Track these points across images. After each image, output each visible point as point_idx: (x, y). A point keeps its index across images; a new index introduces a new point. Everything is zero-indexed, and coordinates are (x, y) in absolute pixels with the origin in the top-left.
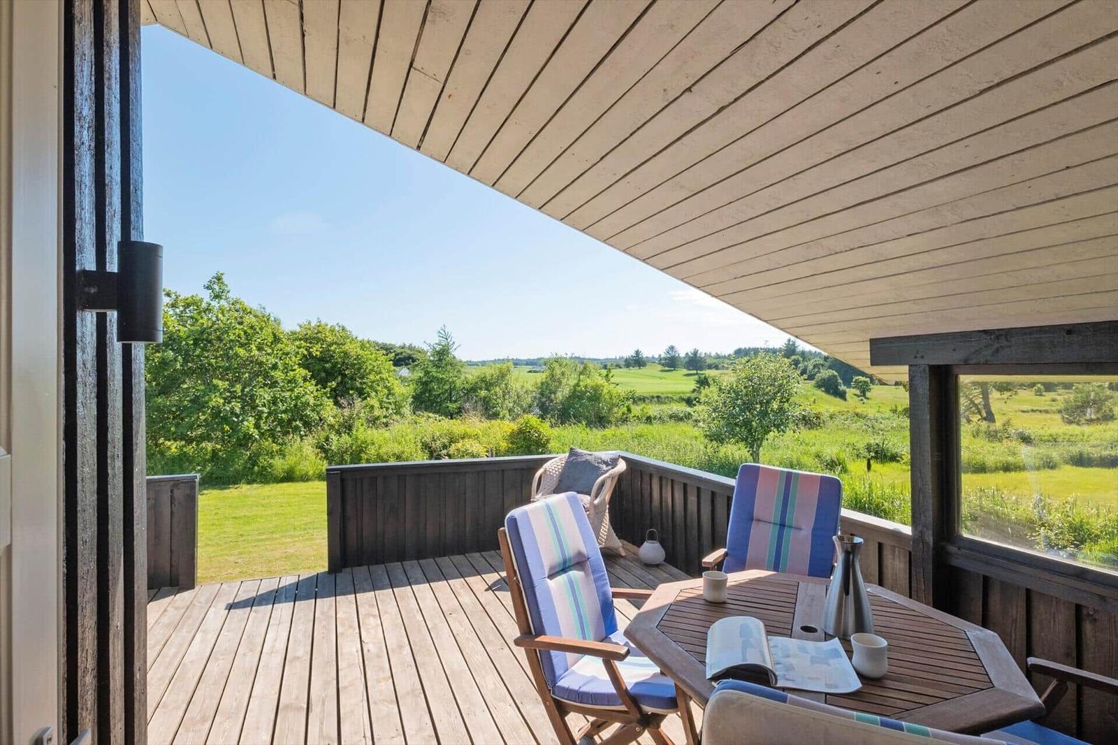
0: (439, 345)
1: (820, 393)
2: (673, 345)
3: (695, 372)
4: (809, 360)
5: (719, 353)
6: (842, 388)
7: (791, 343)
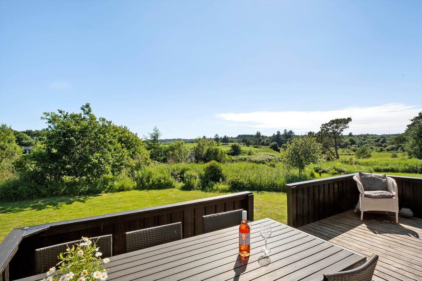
0: (154, 134)
1: (272, 150)
2: (217, 134)
3: (225, 143)
4: (265, 139)
5: (232, 137)
6: (279, 148)
7: (258, 133)
